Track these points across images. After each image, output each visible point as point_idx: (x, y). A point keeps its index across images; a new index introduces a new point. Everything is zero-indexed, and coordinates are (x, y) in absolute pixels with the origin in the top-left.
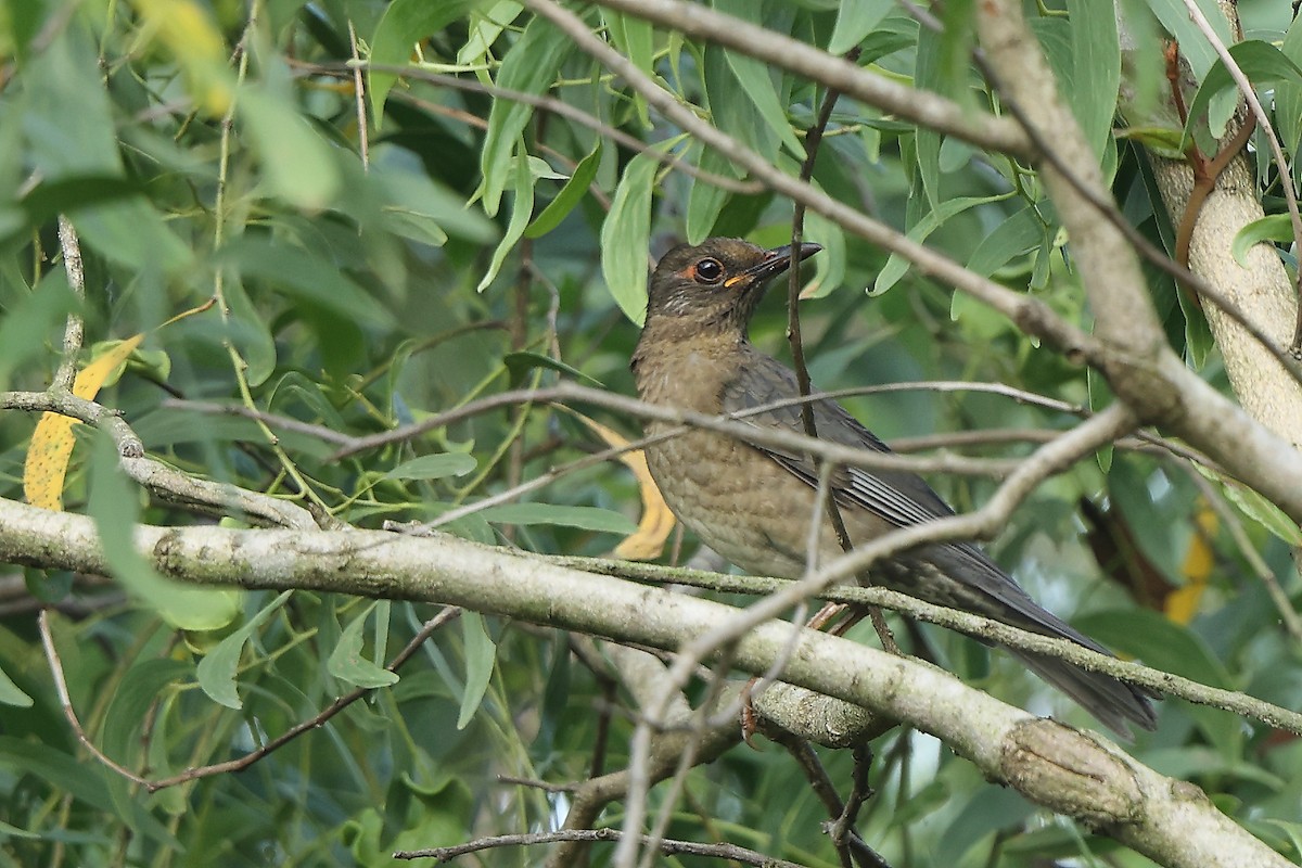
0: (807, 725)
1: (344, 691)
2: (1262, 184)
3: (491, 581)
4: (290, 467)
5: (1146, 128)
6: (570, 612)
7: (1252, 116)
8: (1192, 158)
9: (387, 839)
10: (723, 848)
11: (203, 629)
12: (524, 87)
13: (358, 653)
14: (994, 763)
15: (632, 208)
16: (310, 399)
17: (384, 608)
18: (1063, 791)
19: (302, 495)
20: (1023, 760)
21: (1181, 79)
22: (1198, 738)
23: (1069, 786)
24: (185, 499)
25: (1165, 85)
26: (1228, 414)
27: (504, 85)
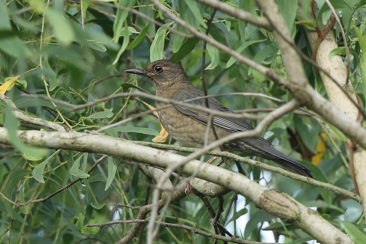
0: (205, 191)
1: (75, 179)
2: (337, 38)
3: (115, 148)
4: (60, 114)
5: (304, 21)
6: (137, 157)
7: (335, 19)
8: (318, 30)
9: (86, 222)
10: (180, 225)
11: (34, 160)
12: (126, 6)
13: (78, 168)
14: (258, 202)
15: (159, 41)
16: (67, 95)
17: (86, 155)
18: (277, 210)
19: (63, 122)
20: (266, 201)
21: (315, 7)
22: (320, 198)
23: (279, 209)
24: (28, 123)
25: (310, 9)
26: (325, 103)
27: (121, 5)
